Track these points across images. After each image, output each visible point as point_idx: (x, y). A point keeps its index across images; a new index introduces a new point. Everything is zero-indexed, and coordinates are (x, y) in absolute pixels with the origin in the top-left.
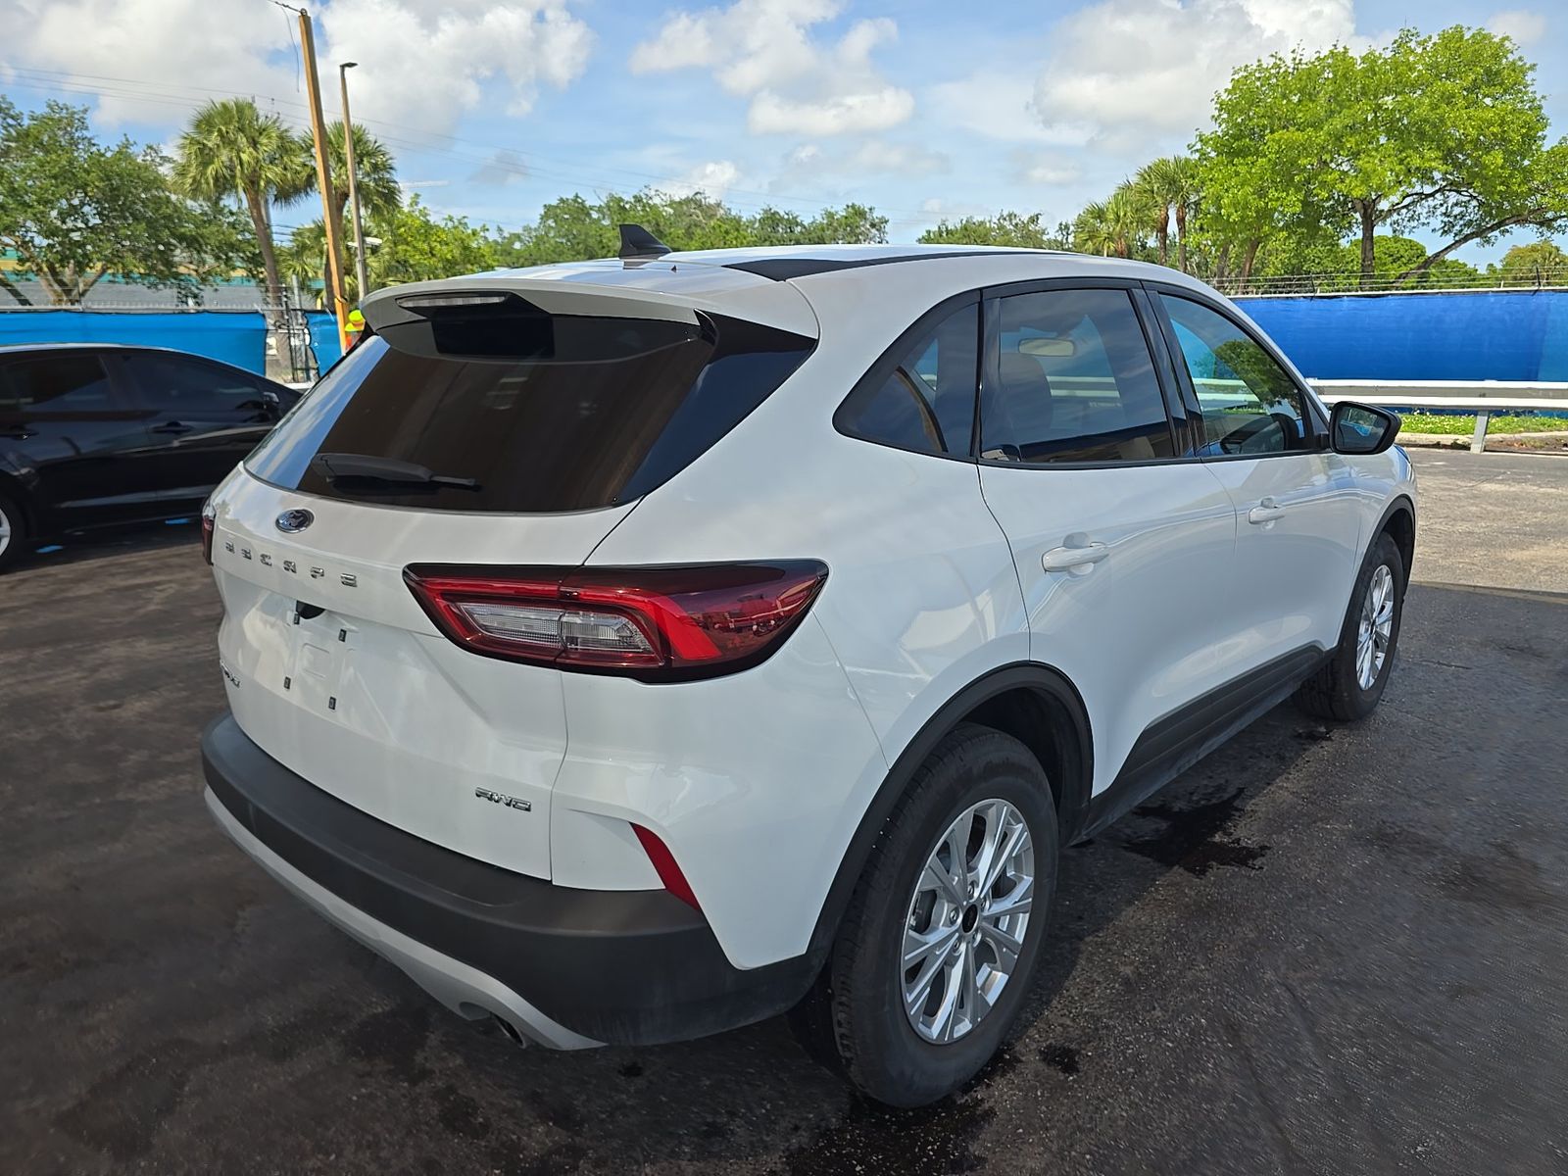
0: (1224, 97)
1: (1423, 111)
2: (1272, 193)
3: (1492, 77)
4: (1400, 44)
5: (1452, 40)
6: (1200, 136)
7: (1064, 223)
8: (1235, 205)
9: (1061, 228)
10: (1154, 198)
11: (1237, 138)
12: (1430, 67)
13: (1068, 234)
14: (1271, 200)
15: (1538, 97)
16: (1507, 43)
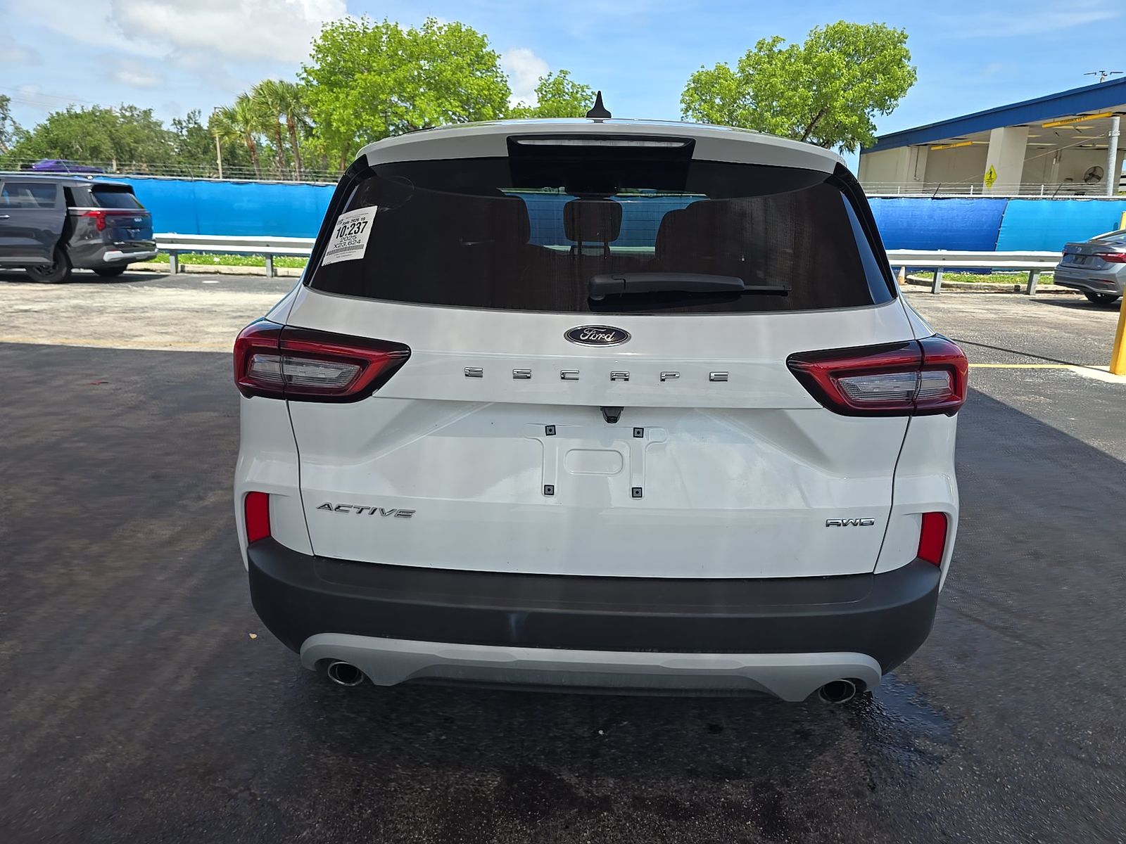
0: (320, 42)
1: (448, 74)
2: (365, 116)
3: (479, 58)
4: (427, 27)
5: (455, 31)
6: (305, 68)
7: (177, 119)
8: (341, 120)
9: (175, 123)
10: (270, 109)
11: (333, 73)
12: (448, 46)
13: (182, 128)
14: (364, 120)
15: (505, 75)
16: (485, 38)
